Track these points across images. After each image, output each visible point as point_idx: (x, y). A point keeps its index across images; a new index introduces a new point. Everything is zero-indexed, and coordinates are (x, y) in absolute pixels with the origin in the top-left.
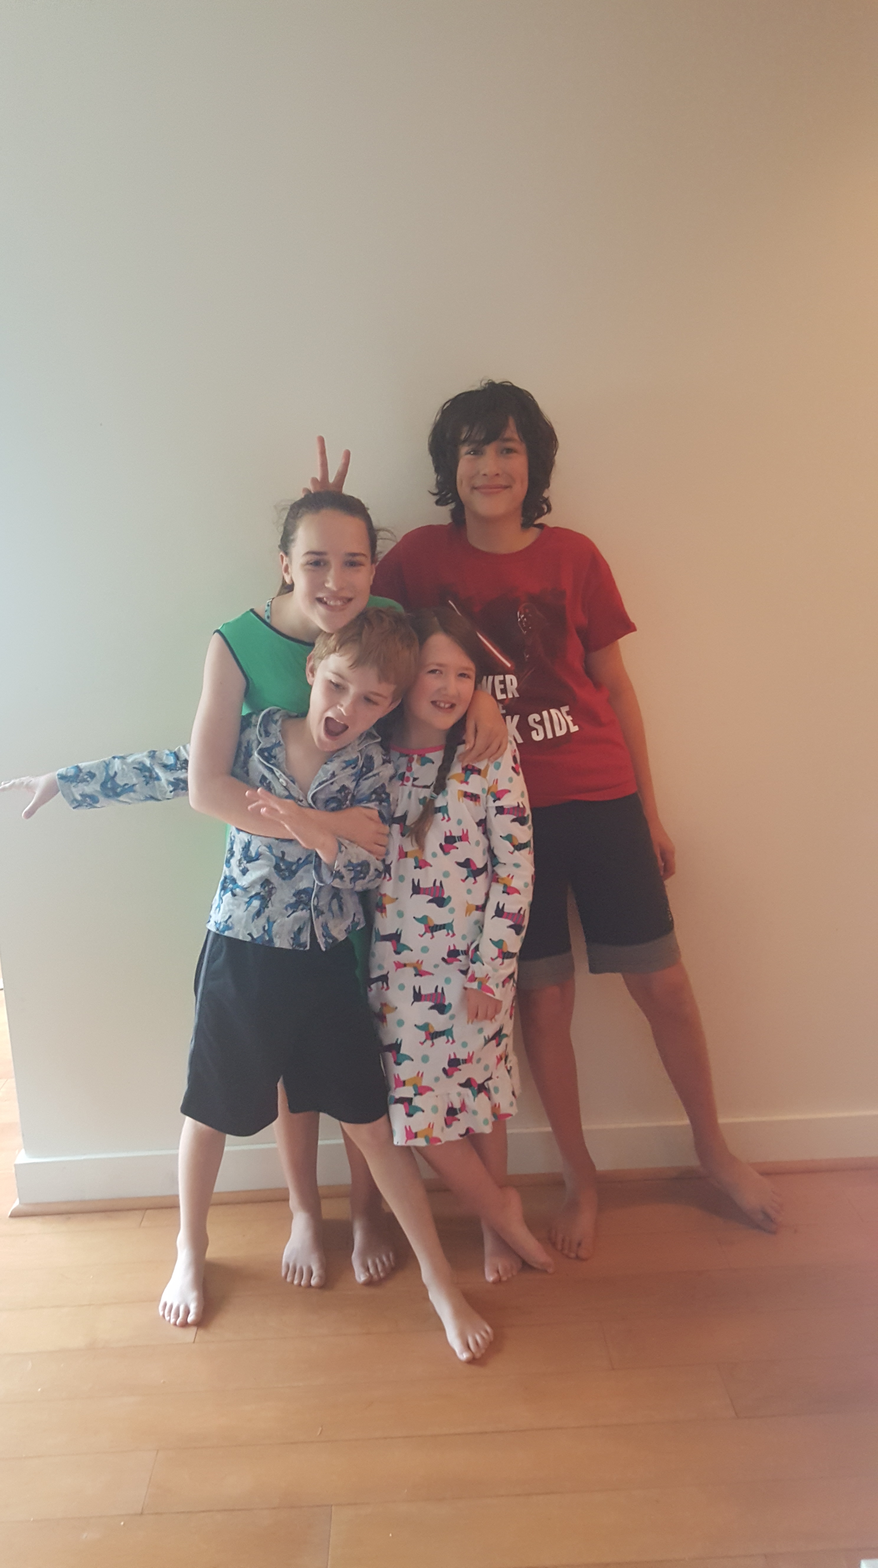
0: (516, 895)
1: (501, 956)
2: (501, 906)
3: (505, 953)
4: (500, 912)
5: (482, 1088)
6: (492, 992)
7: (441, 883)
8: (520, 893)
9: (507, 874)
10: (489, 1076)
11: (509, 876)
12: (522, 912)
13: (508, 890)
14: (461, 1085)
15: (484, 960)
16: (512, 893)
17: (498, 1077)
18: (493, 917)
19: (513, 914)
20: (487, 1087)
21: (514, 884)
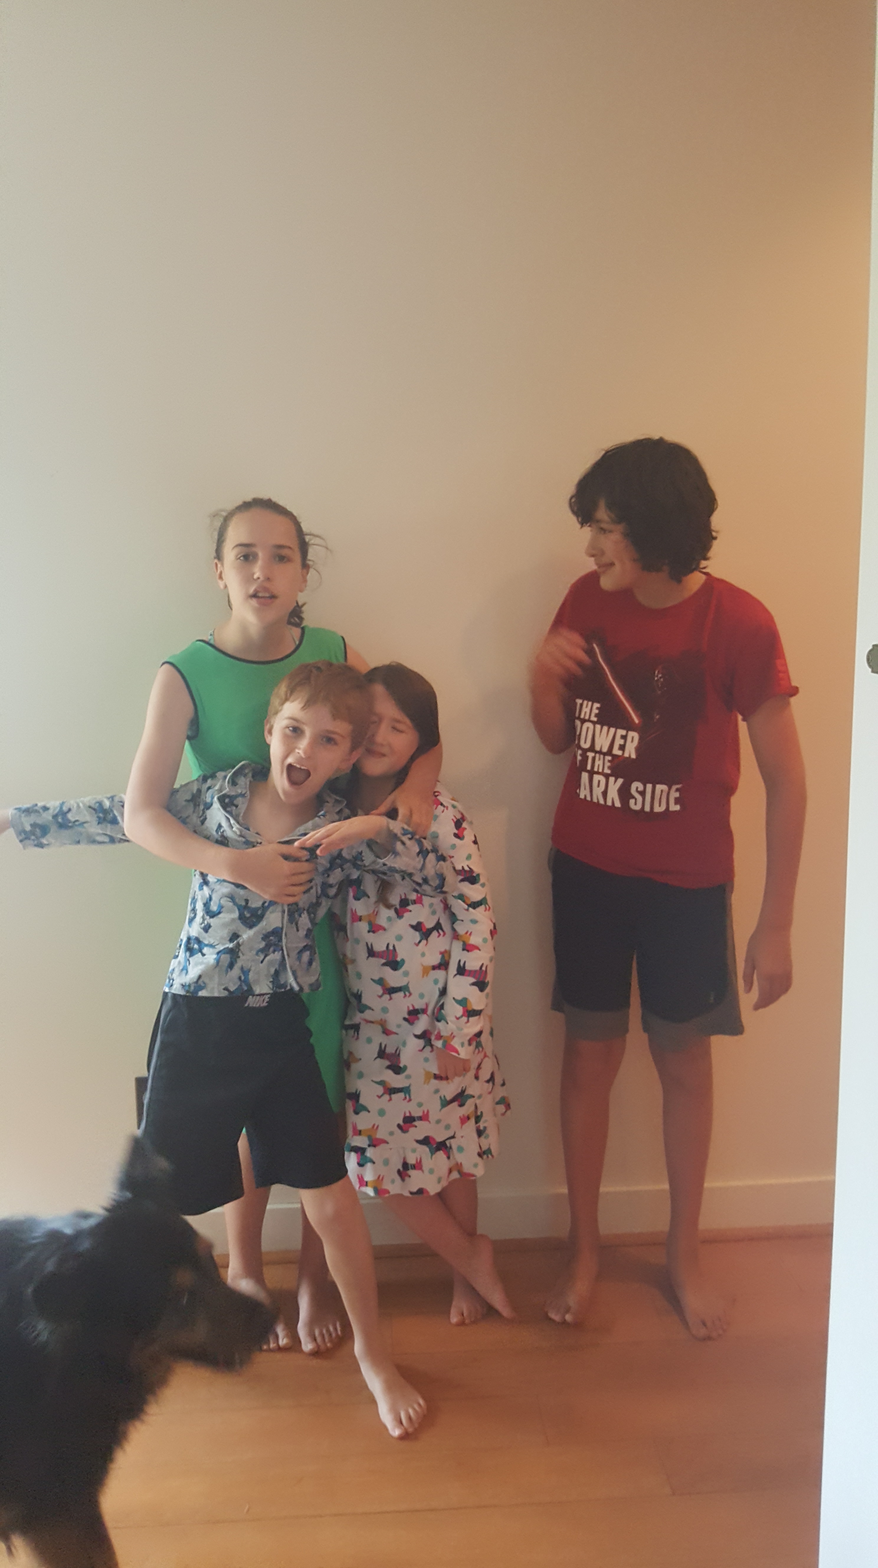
0: (476, 951)
1: (466, 1014)
2: (462, 964)
3: (470, 1011)
4: (461, 970)
5: (442, 1146)
6: (457, 1052)
7: (394, 946)
8: (480, 950)
9: (465, 931)
10: (452, 1134)
11: (467, 933)
12: (484, 968)
13: (468, 948)
14: (418, 1142)
15: (448, 1019)
16: (471, 951)
17: (462, 1137)
18: (455, 975)
19: (476, 971)
20: (448, 1145)
21: (473, 940)
